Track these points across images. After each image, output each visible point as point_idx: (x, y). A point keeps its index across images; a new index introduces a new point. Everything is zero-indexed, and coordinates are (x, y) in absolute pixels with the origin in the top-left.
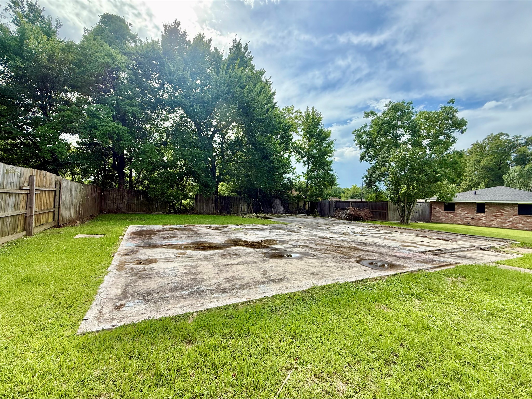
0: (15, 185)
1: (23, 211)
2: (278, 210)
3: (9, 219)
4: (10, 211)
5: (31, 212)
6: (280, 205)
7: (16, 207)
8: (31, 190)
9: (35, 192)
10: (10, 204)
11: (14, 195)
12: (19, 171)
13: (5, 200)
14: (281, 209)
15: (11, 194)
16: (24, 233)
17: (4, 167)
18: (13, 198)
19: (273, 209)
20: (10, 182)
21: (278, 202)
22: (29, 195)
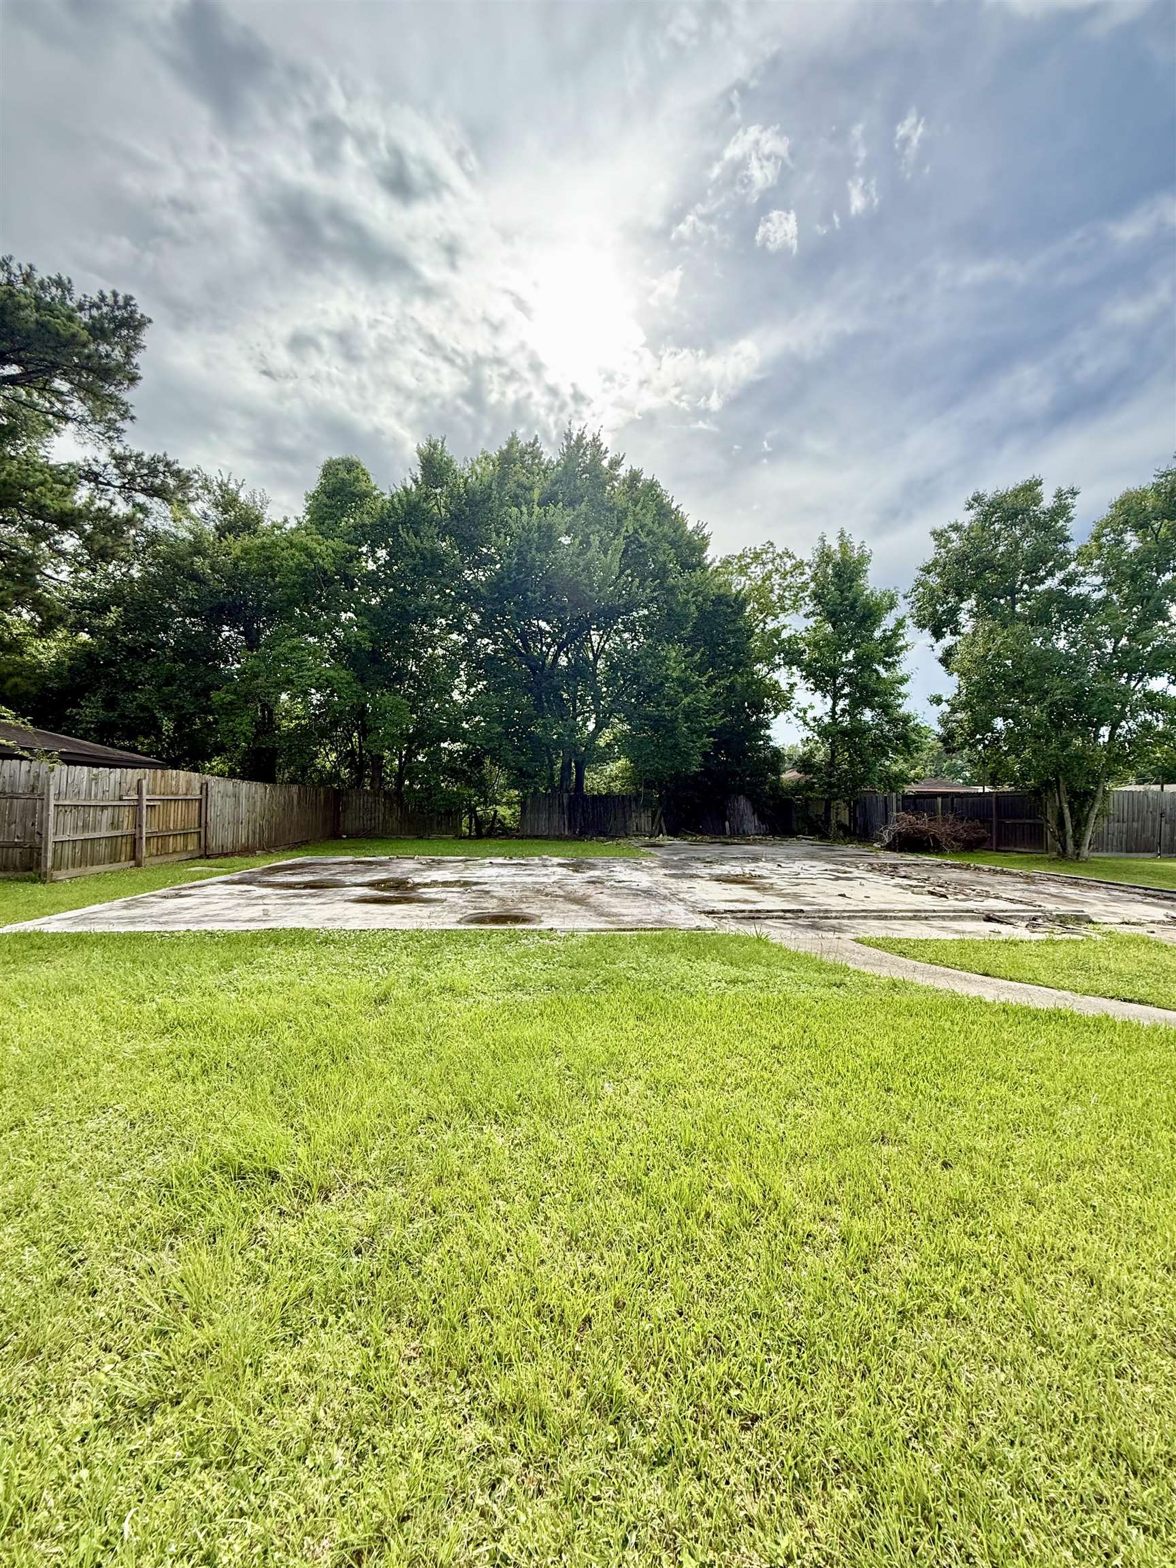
0: (110, 795)
1: (130, 831)
2: (742, 824)
3: (103, 842)
4: (104, 830)
5: (141, 833)
6: (749, 811)
7: (114, 825)
8: (139, 800)
9: (145, 803)
10: (104, 820)
11: (110, 809)
12: (118, 775)
13: (95, 817)
14: (751, 822)
15: (104, 807)
16: (132, 863)
17: (89, 772)
18: (107, 814)
19: (727, 824)
20: (101, 790)
21: (743, 804)
22: (137, 807)
